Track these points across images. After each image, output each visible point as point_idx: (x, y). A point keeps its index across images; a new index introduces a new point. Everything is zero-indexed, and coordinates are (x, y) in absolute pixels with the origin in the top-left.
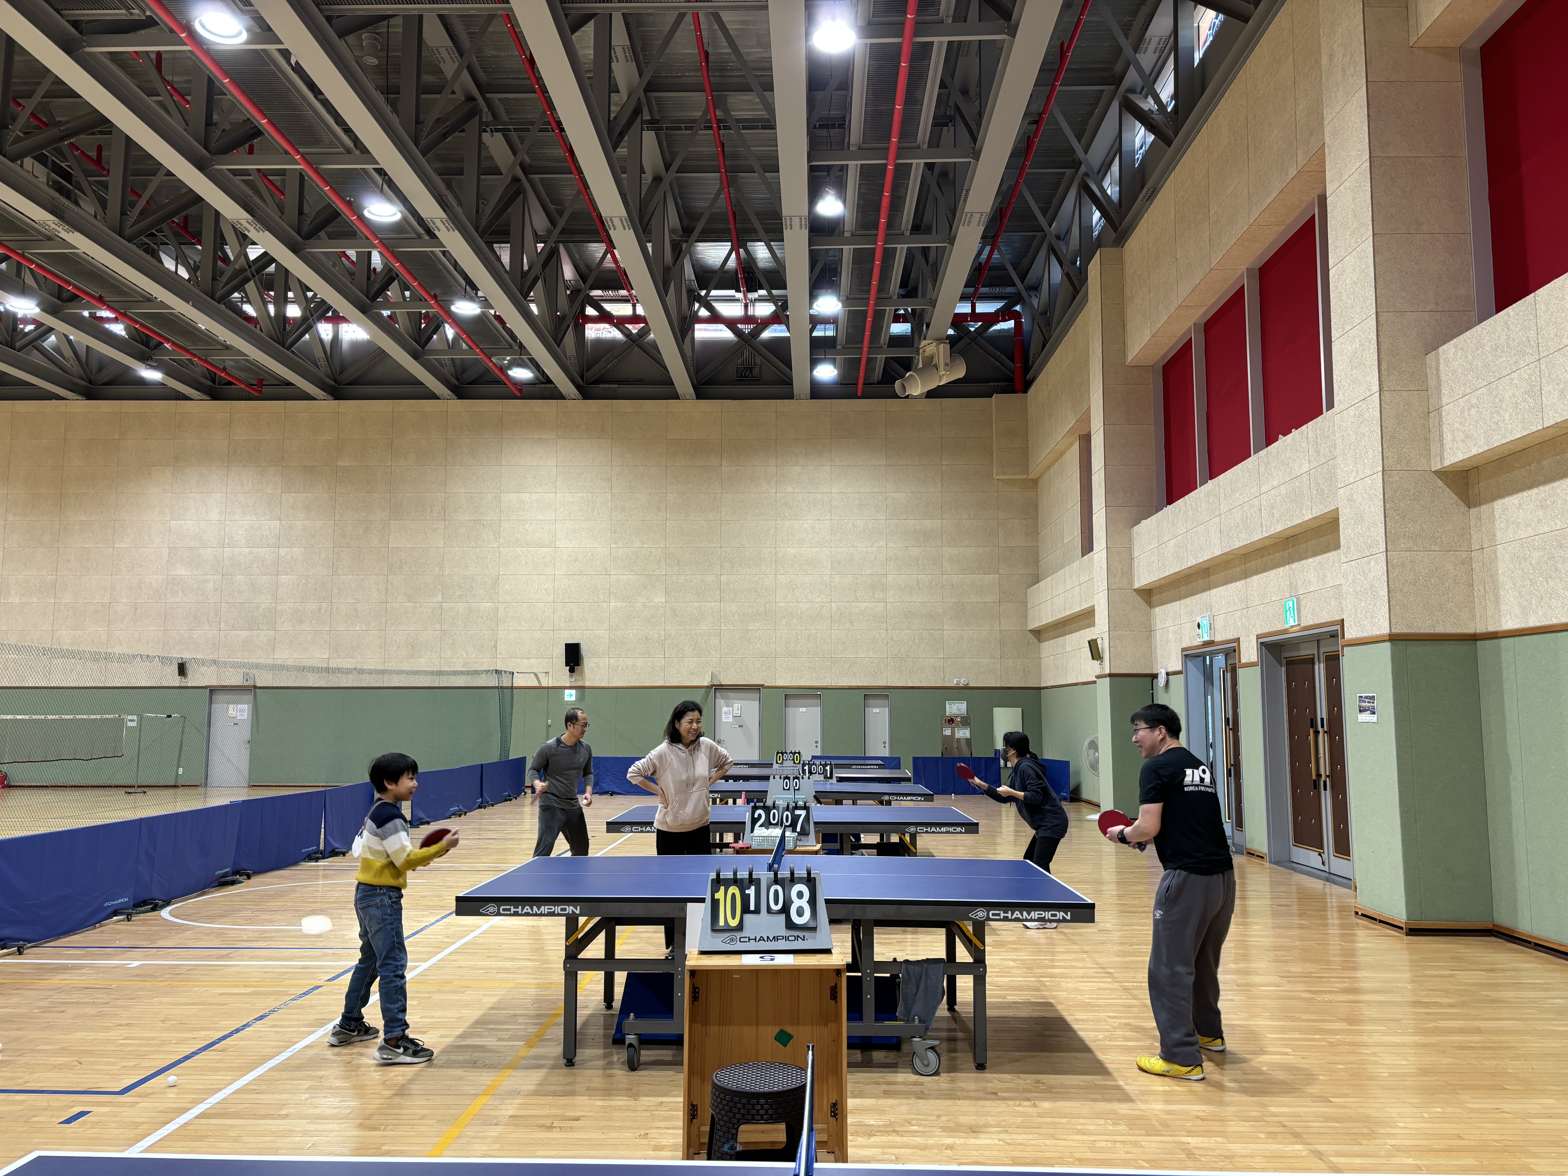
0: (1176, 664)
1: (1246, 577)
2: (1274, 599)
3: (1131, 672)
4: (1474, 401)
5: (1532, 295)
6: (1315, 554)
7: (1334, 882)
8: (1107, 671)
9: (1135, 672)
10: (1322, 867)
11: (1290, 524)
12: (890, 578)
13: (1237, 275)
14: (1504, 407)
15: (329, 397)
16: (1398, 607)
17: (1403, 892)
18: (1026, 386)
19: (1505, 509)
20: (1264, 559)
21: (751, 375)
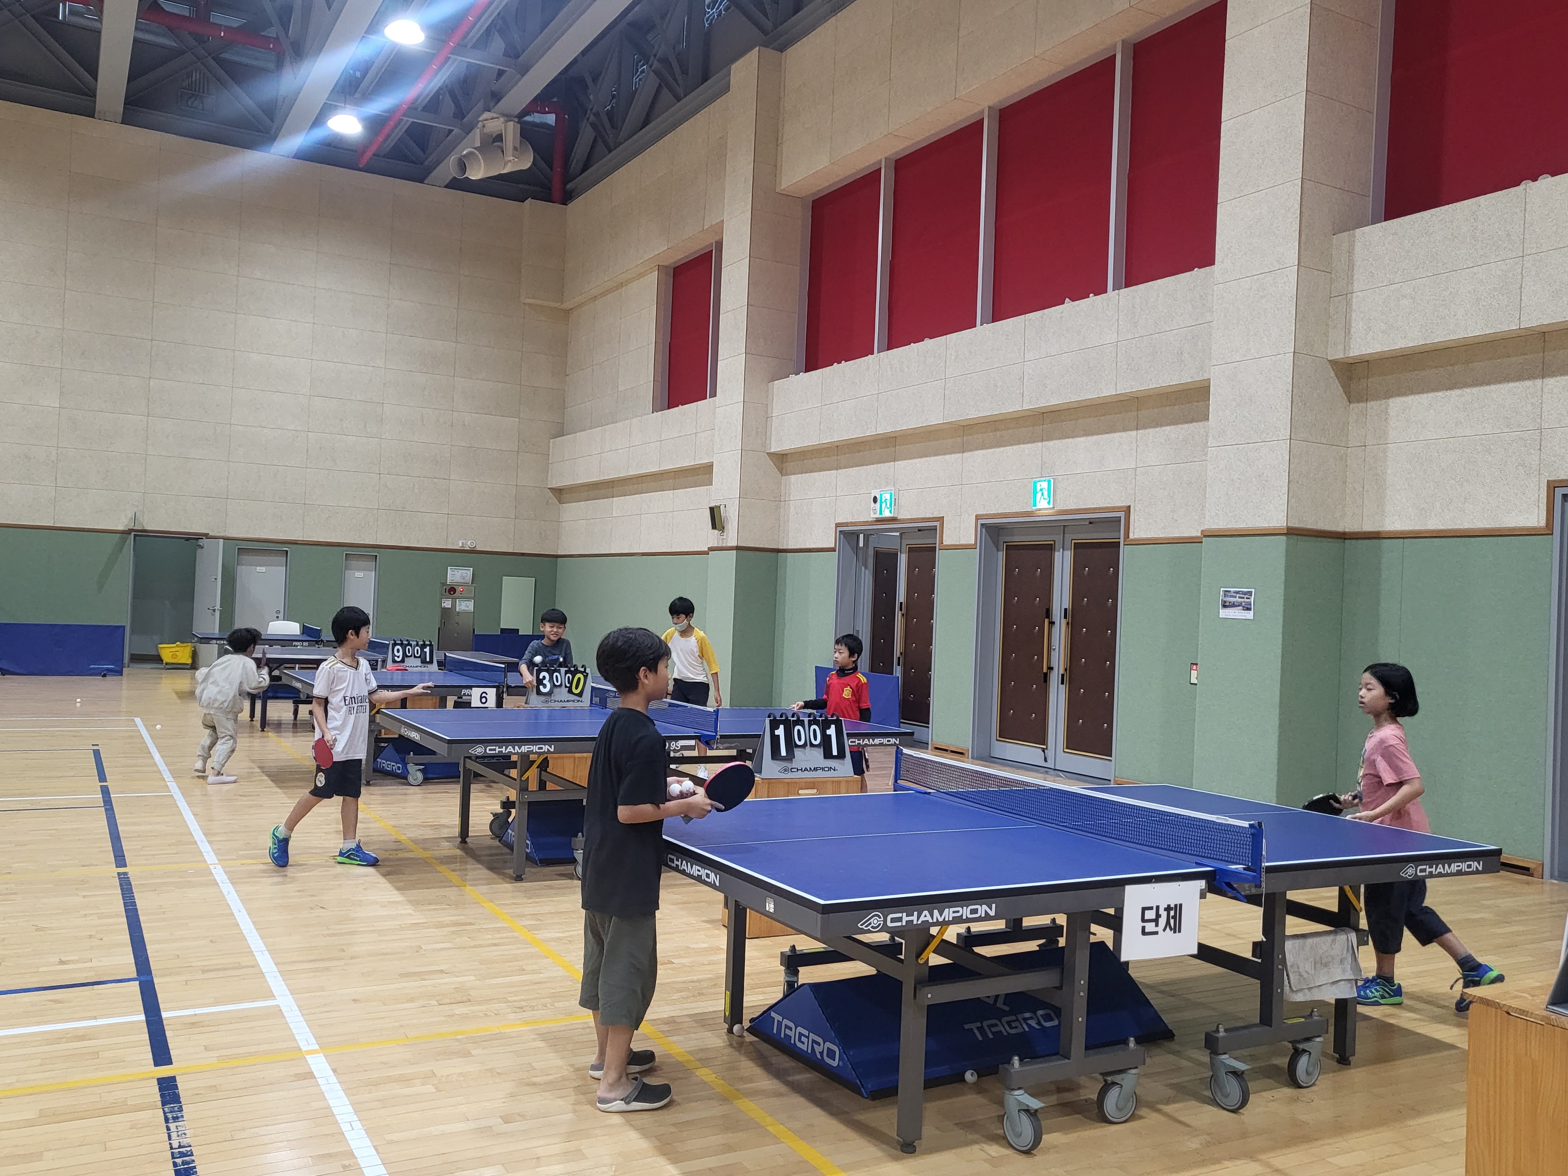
0: (825, 541)
1: (966, 452)
2: (1012, 478)
3: (757, 546)
4: (1408, 290)
8: (734, 544)
9: (762, 546)
10: (1042, 763)
12: (388, 407)
13: (976, 111)
14: (1457, 302)
16: (1294, 500)
18: (566, 198)
20: (998, 433)
21: (201, 107)
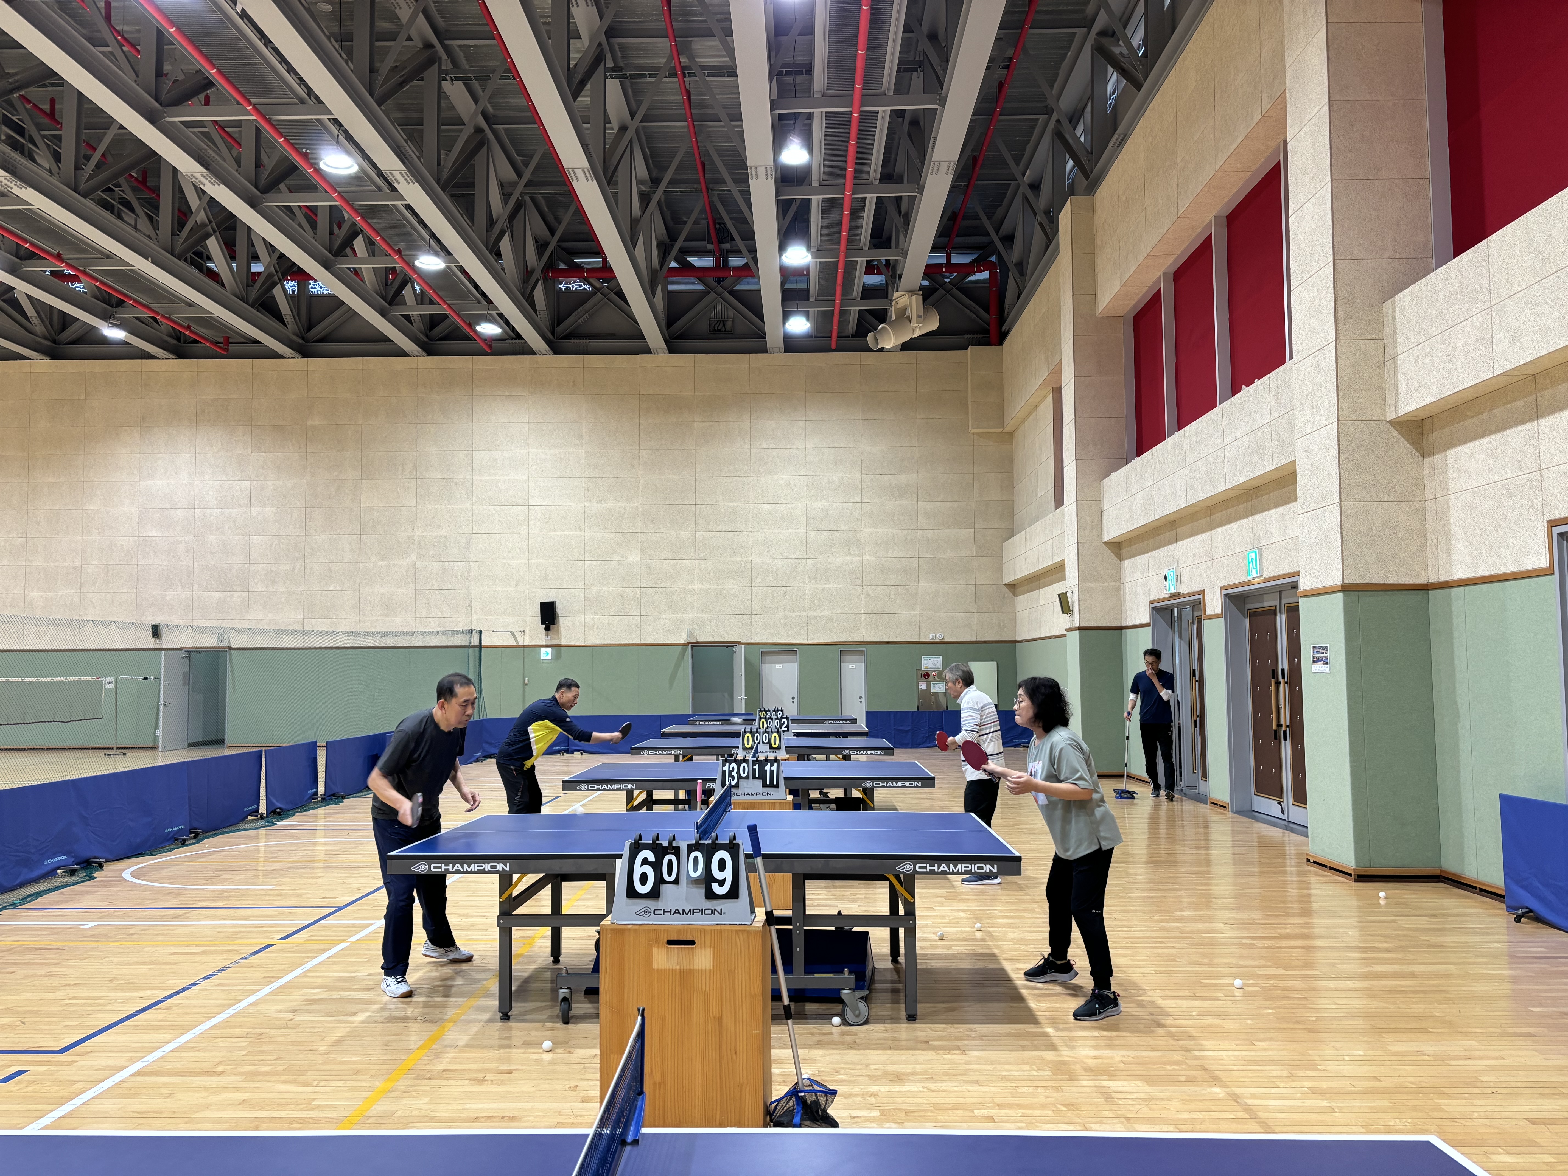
0: (1144, 617)
1: (1211, 530)
2: (1237, 550)
3: (1100, 625)
4: (1428, 349)
5: (1485, 240)
6: (1277, 506)
7: (1292, 831)
8: (1077, 625)
9: (1104, 625)
10: (1281, 816)
11: (1252, 476)
12: (865, 533)
13: (1205, 224)
14: (1457, 356)
15: (297, 355)
16: (1350, 559)
17: (1352, 839)
18: (1001, 338)
19: (1458, 459)
20: (1229, 511)
21: (724, 329)
